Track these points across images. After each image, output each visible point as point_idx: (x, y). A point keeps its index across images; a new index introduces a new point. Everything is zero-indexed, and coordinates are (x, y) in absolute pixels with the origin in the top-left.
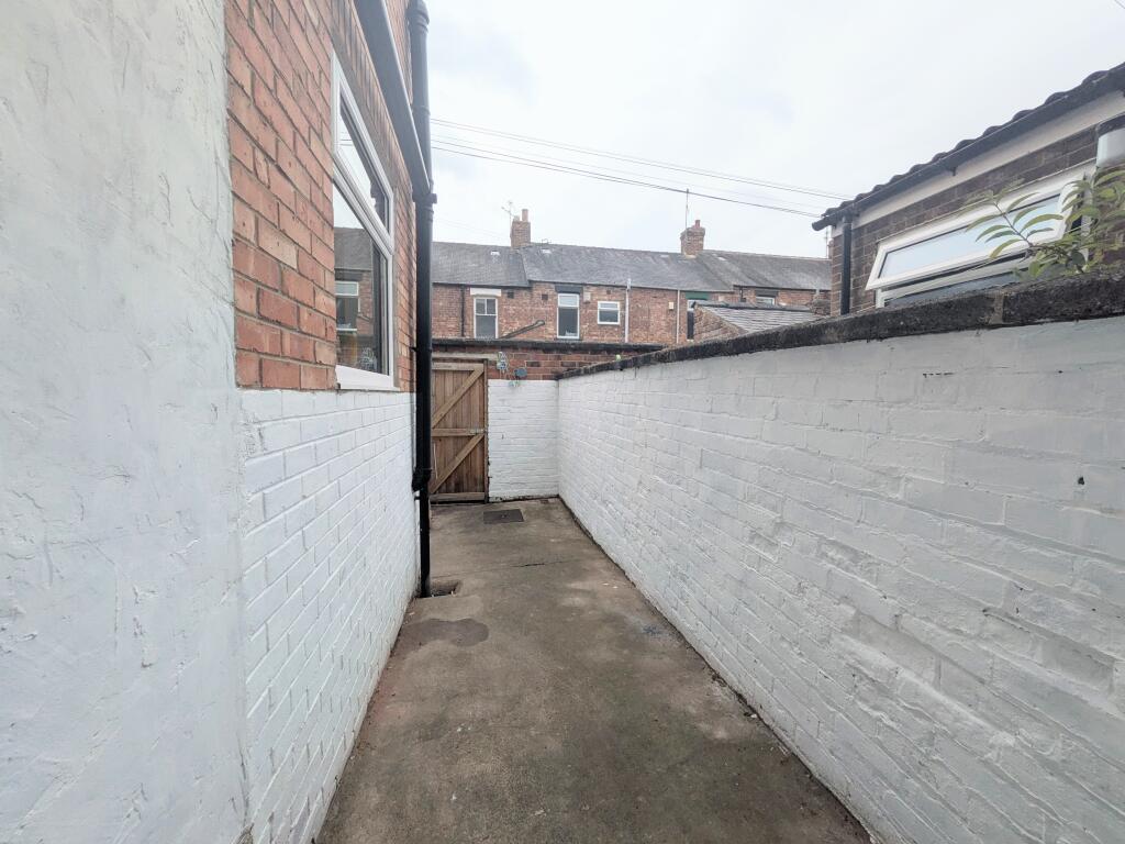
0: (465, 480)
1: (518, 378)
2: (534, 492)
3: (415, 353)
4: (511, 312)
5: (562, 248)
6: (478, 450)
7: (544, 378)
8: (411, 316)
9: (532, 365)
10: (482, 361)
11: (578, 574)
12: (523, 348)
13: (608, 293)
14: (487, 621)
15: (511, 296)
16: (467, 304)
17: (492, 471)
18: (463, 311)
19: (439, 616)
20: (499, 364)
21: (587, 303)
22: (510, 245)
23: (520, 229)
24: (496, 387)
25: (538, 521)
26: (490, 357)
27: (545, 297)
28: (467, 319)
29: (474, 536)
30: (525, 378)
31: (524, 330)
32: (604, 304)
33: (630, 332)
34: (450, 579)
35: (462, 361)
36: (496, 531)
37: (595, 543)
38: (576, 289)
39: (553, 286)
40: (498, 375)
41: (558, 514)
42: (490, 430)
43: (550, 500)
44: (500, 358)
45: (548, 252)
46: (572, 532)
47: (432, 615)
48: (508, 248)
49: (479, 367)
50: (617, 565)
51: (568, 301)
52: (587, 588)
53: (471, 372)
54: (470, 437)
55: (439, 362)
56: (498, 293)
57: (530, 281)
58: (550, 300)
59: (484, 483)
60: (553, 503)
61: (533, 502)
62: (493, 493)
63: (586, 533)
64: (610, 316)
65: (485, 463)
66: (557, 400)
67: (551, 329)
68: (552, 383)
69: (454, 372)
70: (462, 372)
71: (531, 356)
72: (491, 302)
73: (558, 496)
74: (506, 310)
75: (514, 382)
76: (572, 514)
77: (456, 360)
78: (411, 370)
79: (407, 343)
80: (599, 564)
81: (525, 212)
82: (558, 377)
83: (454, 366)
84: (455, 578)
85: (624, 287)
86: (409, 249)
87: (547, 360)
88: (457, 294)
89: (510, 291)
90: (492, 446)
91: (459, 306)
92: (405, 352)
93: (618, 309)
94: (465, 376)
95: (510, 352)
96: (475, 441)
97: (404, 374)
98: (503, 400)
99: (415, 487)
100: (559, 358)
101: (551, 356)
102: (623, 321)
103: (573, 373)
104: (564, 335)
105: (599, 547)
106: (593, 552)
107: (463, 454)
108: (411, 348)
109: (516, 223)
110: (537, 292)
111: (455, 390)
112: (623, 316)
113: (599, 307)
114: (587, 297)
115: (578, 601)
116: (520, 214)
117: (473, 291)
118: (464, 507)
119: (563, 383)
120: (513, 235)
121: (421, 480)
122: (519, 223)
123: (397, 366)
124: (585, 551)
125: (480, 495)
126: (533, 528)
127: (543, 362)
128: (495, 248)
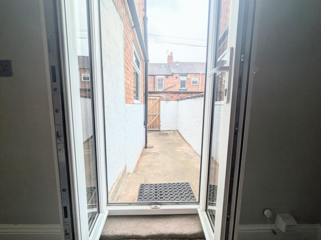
0: (155, 126)
1: (168, 100)
2: (172, 129)
3: (144, 96)
4: (167, 82)
5: (182, 63)
6: (158, 118)
7: (175, 100)
8: (144, 87)
9: (171, 97)
10: (159, 96)
11: (180, 145)
12: (169, 93)
13: (195, 75)
14: (159, 153)
15: (167, 77)
16: (155, 80)
17: (161, 123)
18: (154, 82)
19: (150, 151)
20: (163, 97)
21: (189, 79)
22: (167, 63)
23: (170, 58)
24: (162, 103)
25: (172, 135)
26: (161, 95)
27: (177, 78)
28: (155, 84)
29: (157, 138)
30: (170, 101)
31: (170, 87)
32: (194, 79)
33: (201, 87)
34: (151, 146)
35: (154, 96)
36: (161, 137)
37: (185, 140)
38: (186, 75)
39: (179, 74)
40: (163, 100)
41: (177, 134)
42: (161, 113)
43: (175, 131)
44: (164, 96)
45: (178, 64)
46: (180, 138)
47: (148, 151)
48: (166, 64)
49: (158, 98)
50: (189, 144)
51: (183, 78)
52: (182, 148)
53: (156, 99)
54: (156, 115)
55: (150, 97)
56: (164, 77)
57: (173, 73)
58: (178, 78)
59: (159, 126)
60: (176, 132)
61: (171, 131)
62: (161, 129)
63: (183, 138)
64: (195, 82)
65: (159, 121)
66: (178, 106)
67: (178, 87)
68: (176, 102)
69: (152, 99)
70: (154, 99)
71: (171, 95)
72: (162, 79)
73: (177, 130)
74: (166, 82)
75: (167, 102)
76: (180, 134)
77: (153, 96)
78: (144, 99)
79: (143, 93)
80: (186, 144)
81: (172, 53)
82: (178, 100)
83: (152, 98)
84: (153, 145)
85: (199, 74)
86: (143, 72)
87: (175, 96)
88: (153, 77)
89: (167, 76)
90: (161, 117)
91: (153, 81)
92: (143, 95)
93: (198, 80)
94: (155, 100)
95: (166, 94)
96: (157, 116)
97: (142, 100)
98: (164, 106)
99: (144, 125)
100: (178, 95)
101: (176, 95)
102: (199, 84)
103: (182, 99)
104: (182, 88)
105: (186, 141)
106: (185, 142)
107: (154, 119)
108: (144, 94)
109: (169, 56)
110: (174, 76)
111: (153, 103)
112: (199, 82)
113: (192, 80)
114: (189, 77)
115: (179, 150)
116: (170, 54)
117: (157, 77)
118: (154, 132)
119: (179, 102)
120: (168, 60)
121: (145, 124)
122: (170, 56)
123: (141, 99)
124: (183, 142)
125: (158, 129)
126: (171, 137)
127: (174, 97)
128: (163, 64)
